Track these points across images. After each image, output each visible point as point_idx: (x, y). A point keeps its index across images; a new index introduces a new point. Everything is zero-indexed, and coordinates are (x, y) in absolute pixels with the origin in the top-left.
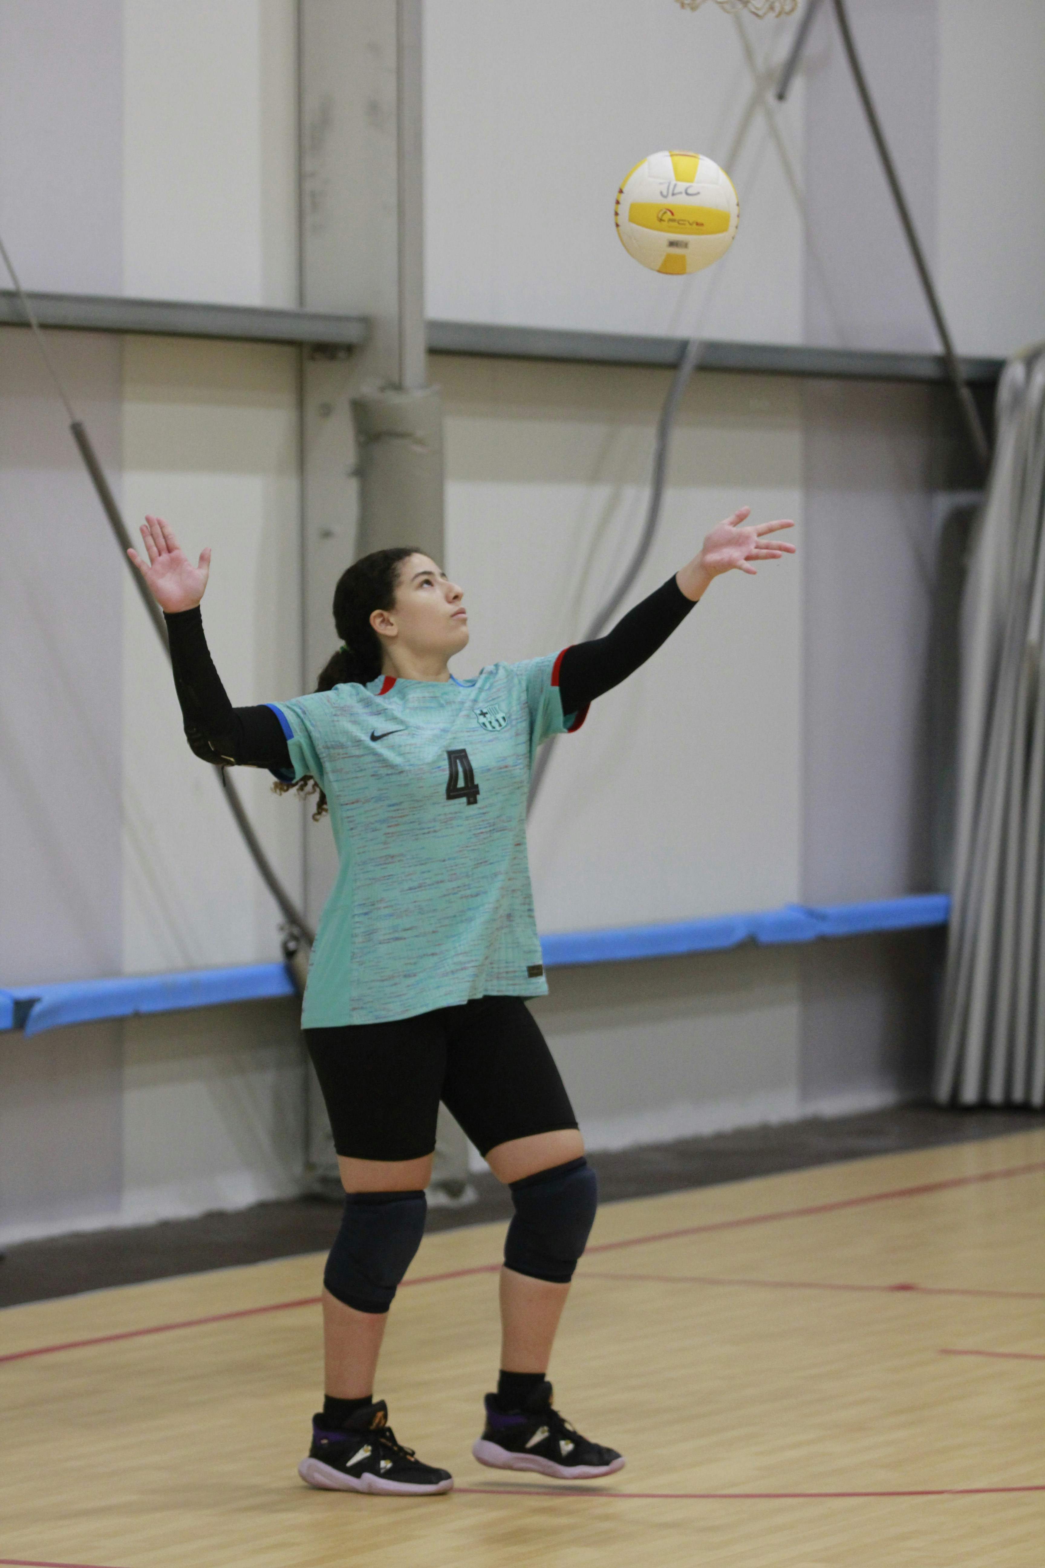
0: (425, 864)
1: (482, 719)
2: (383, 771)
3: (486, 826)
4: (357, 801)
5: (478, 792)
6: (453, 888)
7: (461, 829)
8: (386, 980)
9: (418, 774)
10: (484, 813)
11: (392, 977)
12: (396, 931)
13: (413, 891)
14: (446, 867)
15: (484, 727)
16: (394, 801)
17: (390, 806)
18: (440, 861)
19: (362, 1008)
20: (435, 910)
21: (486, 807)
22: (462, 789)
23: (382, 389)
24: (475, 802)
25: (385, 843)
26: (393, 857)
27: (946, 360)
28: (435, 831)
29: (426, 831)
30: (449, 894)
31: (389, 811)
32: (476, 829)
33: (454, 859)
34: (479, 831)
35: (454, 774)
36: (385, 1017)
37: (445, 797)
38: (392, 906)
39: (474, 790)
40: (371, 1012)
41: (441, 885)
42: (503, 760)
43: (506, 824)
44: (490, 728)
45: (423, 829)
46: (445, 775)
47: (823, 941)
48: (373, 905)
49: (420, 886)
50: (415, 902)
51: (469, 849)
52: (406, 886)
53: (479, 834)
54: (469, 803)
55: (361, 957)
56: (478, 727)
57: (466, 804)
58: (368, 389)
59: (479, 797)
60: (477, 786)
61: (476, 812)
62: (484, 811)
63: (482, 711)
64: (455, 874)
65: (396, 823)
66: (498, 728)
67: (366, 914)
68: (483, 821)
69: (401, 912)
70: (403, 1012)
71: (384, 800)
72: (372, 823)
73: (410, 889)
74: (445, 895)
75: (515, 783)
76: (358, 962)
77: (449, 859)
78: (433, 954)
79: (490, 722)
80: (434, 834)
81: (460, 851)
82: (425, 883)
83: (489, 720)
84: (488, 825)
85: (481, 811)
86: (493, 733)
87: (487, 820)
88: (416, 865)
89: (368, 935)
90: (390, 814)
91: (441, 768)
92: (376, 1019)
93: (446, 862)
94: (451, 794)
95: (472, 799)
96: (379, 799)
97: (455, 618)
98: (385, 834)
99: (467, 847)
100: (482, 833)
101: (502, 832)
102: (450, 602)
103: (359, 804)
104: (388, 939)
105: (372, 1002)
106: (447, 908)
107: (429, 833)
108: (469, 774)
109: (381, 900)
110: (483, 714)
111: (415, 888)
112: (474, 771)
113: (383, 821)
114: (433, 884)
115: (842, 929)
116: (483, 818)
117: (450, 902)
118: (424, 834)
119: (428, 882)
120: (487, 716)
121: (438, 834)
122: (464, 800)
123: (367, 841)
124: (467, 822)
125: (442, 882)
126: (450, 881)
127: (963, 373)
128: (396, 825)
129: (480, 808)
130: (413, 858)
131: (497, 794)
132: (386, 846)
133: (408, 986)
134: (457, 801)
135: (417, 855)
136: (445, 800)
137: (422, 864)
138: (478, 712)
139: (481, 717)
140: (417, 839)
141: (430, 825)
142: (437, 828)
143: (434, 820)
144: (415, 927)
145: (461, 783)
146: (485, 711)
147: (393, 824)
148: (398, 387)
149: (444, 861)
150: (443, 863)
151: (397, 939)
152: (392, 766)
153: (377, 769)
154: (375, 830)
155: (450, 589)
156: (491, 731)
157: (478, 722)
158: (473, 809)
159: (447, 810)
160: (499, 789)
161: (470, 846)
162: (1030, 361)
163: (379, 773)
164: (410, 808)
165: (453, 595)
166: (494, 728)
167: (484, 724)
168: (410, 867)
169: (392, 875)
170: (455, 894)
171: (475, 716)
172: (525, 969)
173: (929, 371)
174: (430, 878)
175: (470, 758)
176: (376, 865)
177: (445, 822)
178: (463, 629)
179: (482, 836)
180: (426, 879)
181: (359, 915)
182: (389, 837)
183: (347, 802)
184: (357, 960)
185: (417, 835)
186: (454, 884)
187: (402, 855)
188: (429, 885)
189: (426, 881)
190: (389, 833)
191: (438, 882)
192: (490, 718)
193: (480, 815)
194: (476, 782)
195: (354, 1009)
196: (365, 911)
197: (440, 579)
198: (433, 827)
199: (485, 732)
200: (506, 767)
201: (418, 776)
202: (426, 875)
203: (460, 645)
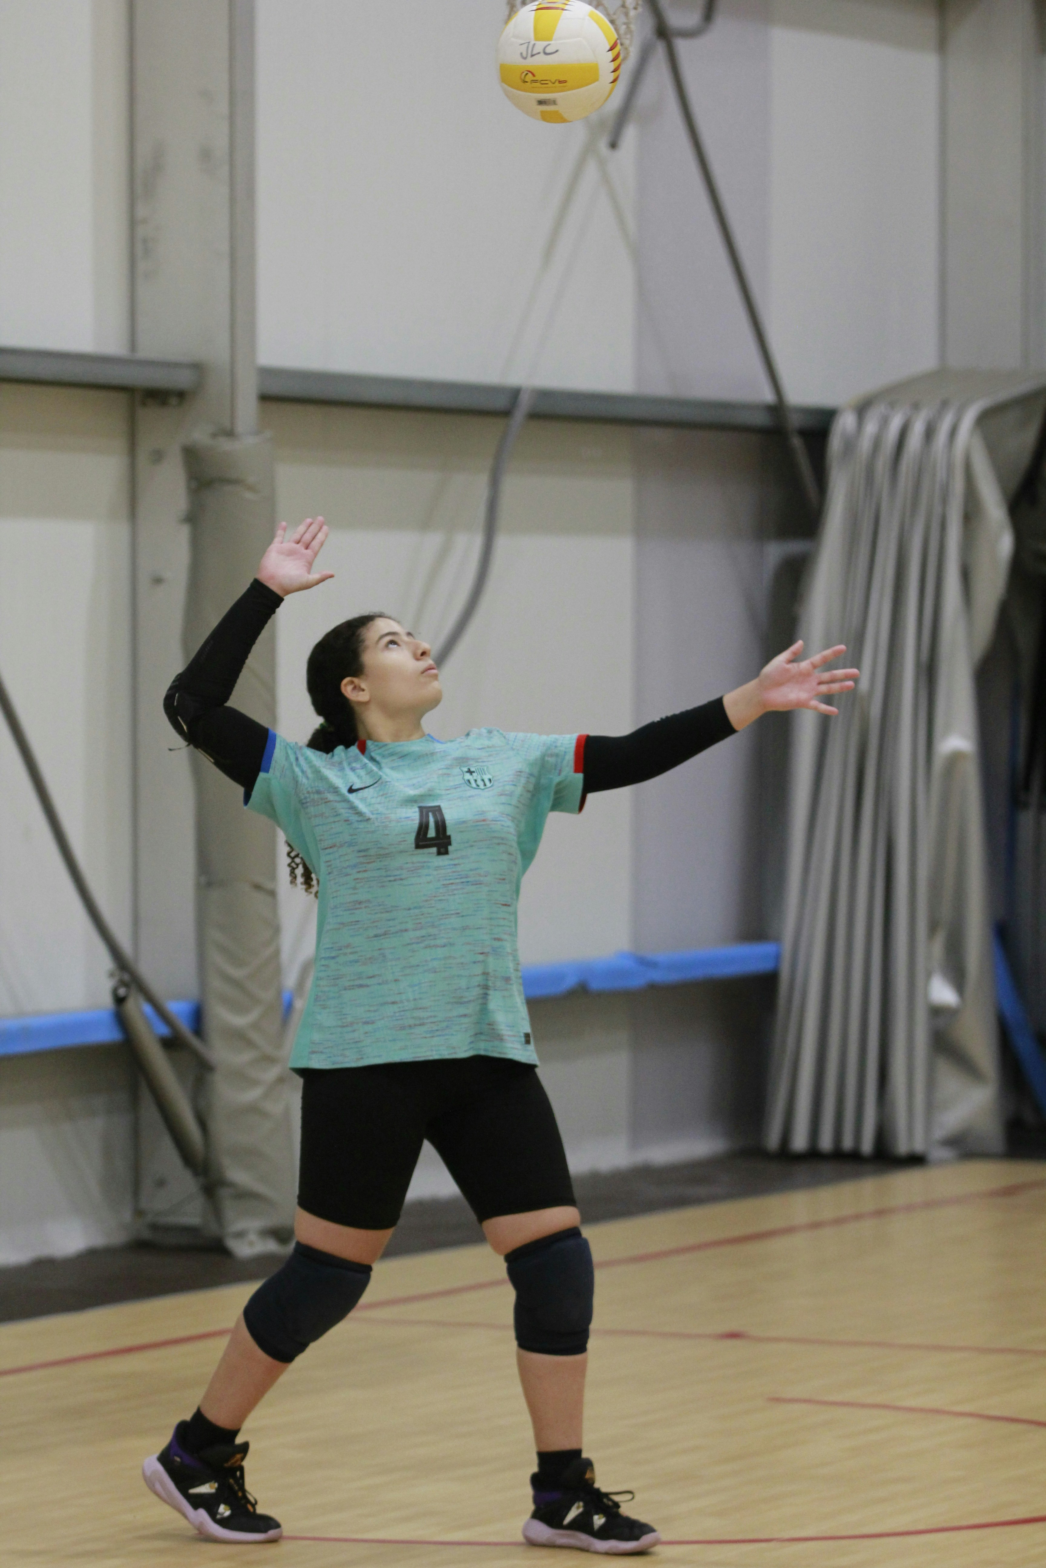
0: (391, 911)
1: (468, 776)
2: (354, 818)
3: (456, 877)
4: (334, 846)
5: (450, 844)
6: (418, 938)
7: (429, 879)
8: (347, 1026)
9: (383, 822)
10: (455, 865)
11: (352, 1024)
12: (360, 978)
13: (378, 938)
14: (411, 916)
15: (468, 784)
16: (363, 847)
17: (360, 851)
18: (405, 909)
19: (322, 1052)
20: (399, 959)
21: (458, 858)
22: (432, 839)
23: (214, 435)
24: (446, 853)
25: (355, 888)
26: (360, 903)
27: (778, 409)
28: (401, 879)
29: (392, 878)
30: (413, 943)
31: (359, 857)
32: (446, 880)
33: (420, 907)
34: (448, 882)
35: (424, 826)
36: (342, 1063)
37: (413, 846)
38: (356, 952)
39: (445, 841)
40: (330, 1057)
41: (405, 934)
42: (481, 814)
43: (482, 879)
44: (474, 785)
45: (390, 876)
46: (414, 824)
47: (653, 988)
48: (341, 950)
49: (385, 934)
50: (380, 949)
51: (436, 898)
52: (371, 933)
53: (448, 884)
54: (439, 853)
55: (324, 1000)
56: (461, 784)
57: (436, 854)
58: (200, 435)
59: (450, 848)
60: (449, 837)
61: (447, 863)
62: (456, 862)
63: (469, 769)
64: (420, 923)
65: (364, 869)
66: (482, 786)
67: (333, 958)
68: (454, 872)
69: (366, 959)
70: (358, 1059)
71: (354, 846)
72: (345, 868)
73: (376, 936)
74: (408, 944)
75: (495, 837)
76: (320, 1005)
77: (415, 908)
78: (393, 1003)
79: (476, 781)
80: (401, 882)
81: (427, 901)
82: (389, 931)
83: (475, 778)
84: (459, 877)
85: (452, 862)
86: (476, 790)
87: (458, 872)
88: (382, 913)
89: (334, 979)
90: (362, 860)
91: (410, 818)
92: (333, 1064)
93: (411, 911)
94: (421, 843)
95: (442, 850)
96: (350, 844)
97: (424, 674)
98: (355, 879)
99: (435, 897)
100: (452, 884)
101: (478, 886)
102: (417, 659)
103: (335, 849)
104: (353, 986)
105: (332, 1047)
106: (411, 957)
107: (395, 880)
108: (441, 827)
109: (348, 946)
110: (470, 772)
111: (380, 936)
112: (447, 822)
113: (355, 866)
114: (397, 932)
115: (673, 977)
116: (454, 870)
117: (414, 951)
118: (390, 881)
119: (393, 930)
120: (473, 774)
121: (405, 882)
122: (434, 850)
123: (340, 886)
124: (435, 873)
125: (406, 930)
126: (414, 930)
127: (795, 421)
128: (365, 871)
129: (451, 860)
130: (380, 905)
131: (472, 846)
132: (356, 891)
133: (366, 1033)
134: (426, 850)
135: (383, 902)
136: (414, 849)
137: (387, 912)
138: (466, 769)
139: (468, 774)
140: (383, 886)
141: (398, 873)
142: (403, 877)
143: (402, 868)
144: (379, 975)
145: (432, 833)
146: (472, 769)
147: (361, 870)
148: (230, 433)
149: (409, 909)
150: (409, 912)
151: (361, 986)
152: (359, 813)
153: (349, 815)
154: (347, 875)
155: (417, 647)
156: (475, 788)
157: (463, 778)
158: (443, 860)
159: (415, 859)
160: (475, 842)
161: (439, 896)
162: (862, 409)
163: (350, 818)
164: (377, 855)
165: (420, 652)
166: (478, 786)
167: (469, 781)
168: (376, 913)
169: (358, 921)
170: (418, 943)
171: (461, 772)
172: (522, 1035)
173: (761, 419)
174: (394, 926)
175: (444, 811)
176: (345, 910)
177: (412, 871)
178: (436, 684)
179: (454, 887)
180: (391, 927)
181: (325, 958)
182: (358, 883)
183: (326, 847)
184: (321, 1003)
185: (383, 882)
186: (418, 933)
187: (369, 901)
188: (393, 933)
189: (391, 929)
190: (358, 879)
191: (402, 931)
192: (476, 776)
193: (451, 867)
194: (448, 833)
195: (313, 1052)
196: (333, 955)
197: (406, 638)
198: (400, 875)
199: (468, 788)
200: (484, 820)
201: (383, 824)
202: (391, 923)
203: (434, 702)
